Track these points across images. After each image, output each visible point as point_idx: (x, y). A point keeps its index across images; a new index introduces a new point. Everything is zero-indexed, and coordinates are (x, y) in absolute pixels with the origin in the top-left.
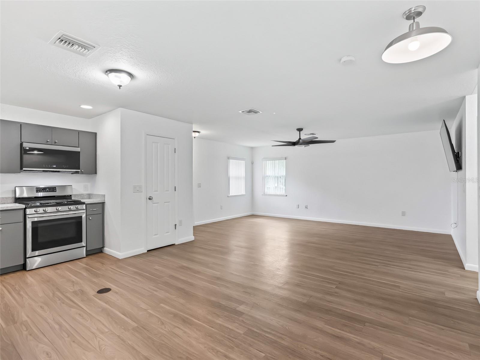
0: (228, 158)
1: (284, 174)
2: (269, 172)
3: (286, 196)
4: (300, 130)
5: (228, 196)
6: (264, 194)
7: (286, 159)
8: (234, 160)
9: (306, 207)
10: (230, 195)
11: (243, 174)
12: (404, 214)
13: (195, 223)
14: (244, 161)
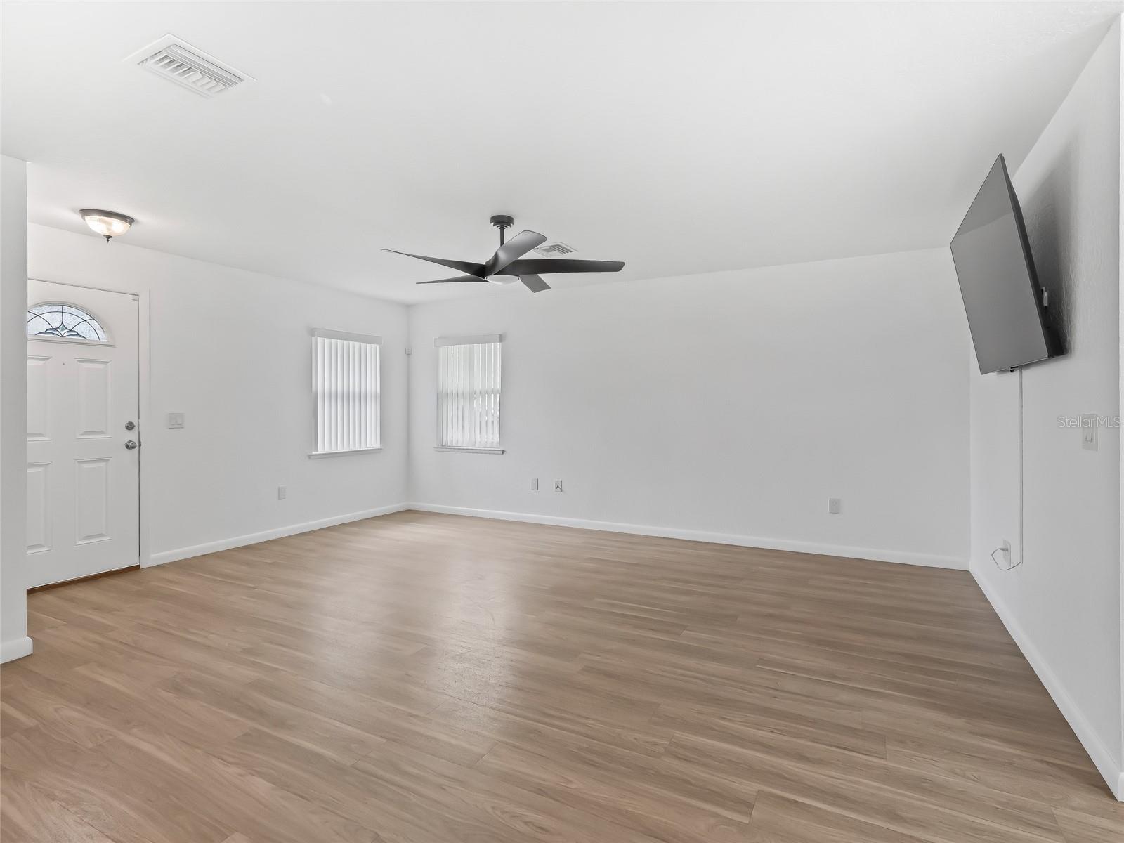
0: (313, 332)
1: (499, 386)
2: (455, 379)
3: (503, 452)
4: (503, 222)
5: (310, 456)
6: (443, 448)
7: (501, 338)
8: (337, 339)
9: (559, 487)
10: (320, 451)
11: (372, 384)
12: (835, 507)
13: (153, 556)
14: (378, 347)
